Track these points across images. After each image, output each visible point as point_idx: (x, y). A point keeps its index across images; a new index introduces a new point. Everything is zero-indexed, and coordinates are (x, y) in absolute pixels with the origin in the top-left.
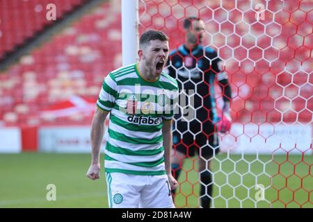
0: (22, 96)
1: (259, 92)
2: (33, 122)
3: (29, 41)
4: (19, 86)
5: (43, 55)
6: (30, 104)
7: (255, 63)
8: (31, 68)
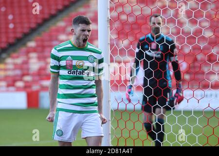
0: (28, 69)
1: (194, 67)
2: (35, 88)
3: (33, 30)
4: (26, 63)
5: (42, 41)
6: (33, 75)
7: (191, 46)
8: (34, 50)
